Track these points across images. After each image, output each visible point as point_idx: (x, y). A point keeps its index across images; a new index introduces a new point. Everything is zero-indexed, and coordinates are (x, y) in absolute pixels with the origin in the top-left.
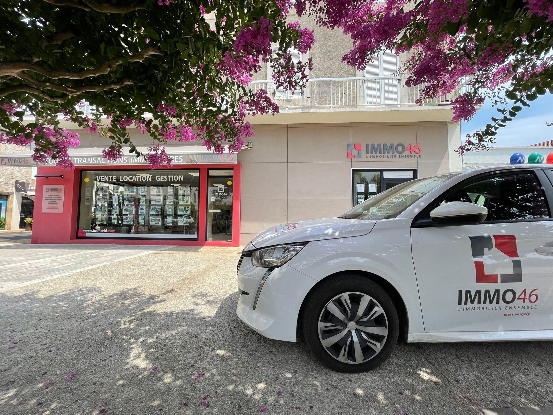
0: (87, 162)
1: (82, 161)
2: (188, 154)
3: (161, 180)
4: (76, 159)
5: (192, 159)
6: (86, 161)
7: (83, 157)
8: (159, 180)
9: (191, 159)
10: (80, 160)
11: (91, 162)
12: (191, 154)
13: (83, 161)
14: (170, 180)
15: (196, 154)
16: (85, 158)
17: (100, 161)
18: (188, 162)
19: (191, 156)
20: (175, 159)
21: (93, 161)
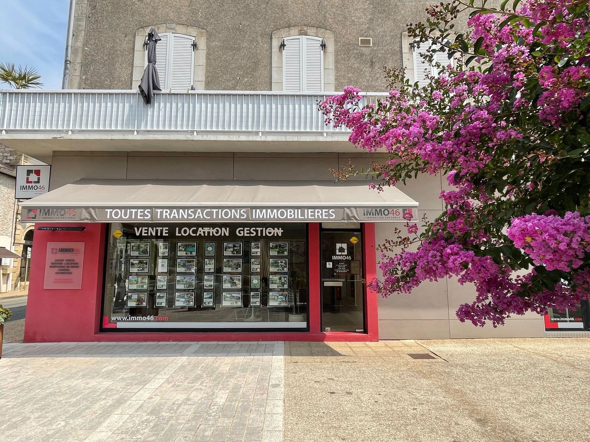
0: (179, 216)
1: (170, 215)
2: (342, 207)
3: (246, 235)
4: (159, 211)
5: (350, 215)
6: (176, 215)
7: (171, 208)
8: (242, 235)
9: (348, 215)
10: (166, 212)
11: (186, 217)
12: (349, 207)
13: (172, 215)
14: (259, 235)
15: (356, 207)
16: (175, 210)
17: (201, 215)
18: (343, 219)
19: (347, 211)
20: (324, 214)
21: (189, 215)
